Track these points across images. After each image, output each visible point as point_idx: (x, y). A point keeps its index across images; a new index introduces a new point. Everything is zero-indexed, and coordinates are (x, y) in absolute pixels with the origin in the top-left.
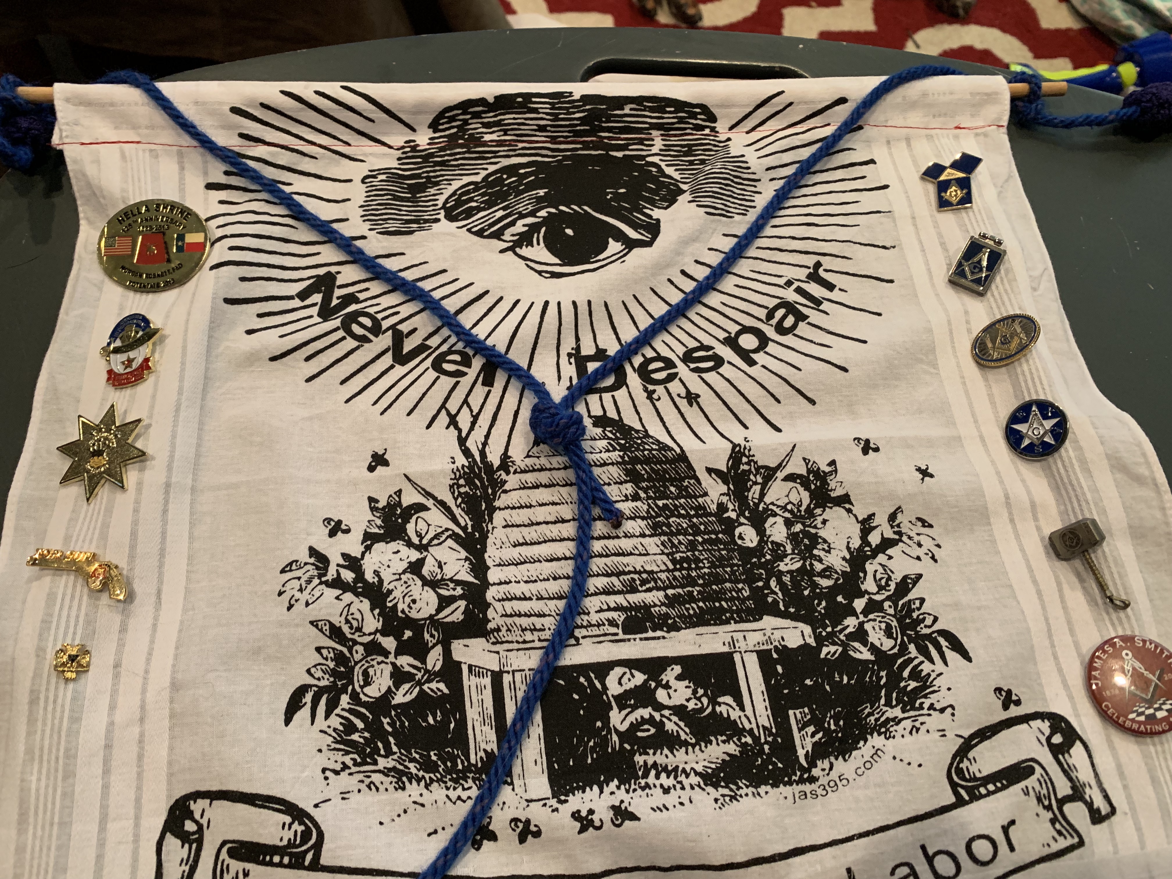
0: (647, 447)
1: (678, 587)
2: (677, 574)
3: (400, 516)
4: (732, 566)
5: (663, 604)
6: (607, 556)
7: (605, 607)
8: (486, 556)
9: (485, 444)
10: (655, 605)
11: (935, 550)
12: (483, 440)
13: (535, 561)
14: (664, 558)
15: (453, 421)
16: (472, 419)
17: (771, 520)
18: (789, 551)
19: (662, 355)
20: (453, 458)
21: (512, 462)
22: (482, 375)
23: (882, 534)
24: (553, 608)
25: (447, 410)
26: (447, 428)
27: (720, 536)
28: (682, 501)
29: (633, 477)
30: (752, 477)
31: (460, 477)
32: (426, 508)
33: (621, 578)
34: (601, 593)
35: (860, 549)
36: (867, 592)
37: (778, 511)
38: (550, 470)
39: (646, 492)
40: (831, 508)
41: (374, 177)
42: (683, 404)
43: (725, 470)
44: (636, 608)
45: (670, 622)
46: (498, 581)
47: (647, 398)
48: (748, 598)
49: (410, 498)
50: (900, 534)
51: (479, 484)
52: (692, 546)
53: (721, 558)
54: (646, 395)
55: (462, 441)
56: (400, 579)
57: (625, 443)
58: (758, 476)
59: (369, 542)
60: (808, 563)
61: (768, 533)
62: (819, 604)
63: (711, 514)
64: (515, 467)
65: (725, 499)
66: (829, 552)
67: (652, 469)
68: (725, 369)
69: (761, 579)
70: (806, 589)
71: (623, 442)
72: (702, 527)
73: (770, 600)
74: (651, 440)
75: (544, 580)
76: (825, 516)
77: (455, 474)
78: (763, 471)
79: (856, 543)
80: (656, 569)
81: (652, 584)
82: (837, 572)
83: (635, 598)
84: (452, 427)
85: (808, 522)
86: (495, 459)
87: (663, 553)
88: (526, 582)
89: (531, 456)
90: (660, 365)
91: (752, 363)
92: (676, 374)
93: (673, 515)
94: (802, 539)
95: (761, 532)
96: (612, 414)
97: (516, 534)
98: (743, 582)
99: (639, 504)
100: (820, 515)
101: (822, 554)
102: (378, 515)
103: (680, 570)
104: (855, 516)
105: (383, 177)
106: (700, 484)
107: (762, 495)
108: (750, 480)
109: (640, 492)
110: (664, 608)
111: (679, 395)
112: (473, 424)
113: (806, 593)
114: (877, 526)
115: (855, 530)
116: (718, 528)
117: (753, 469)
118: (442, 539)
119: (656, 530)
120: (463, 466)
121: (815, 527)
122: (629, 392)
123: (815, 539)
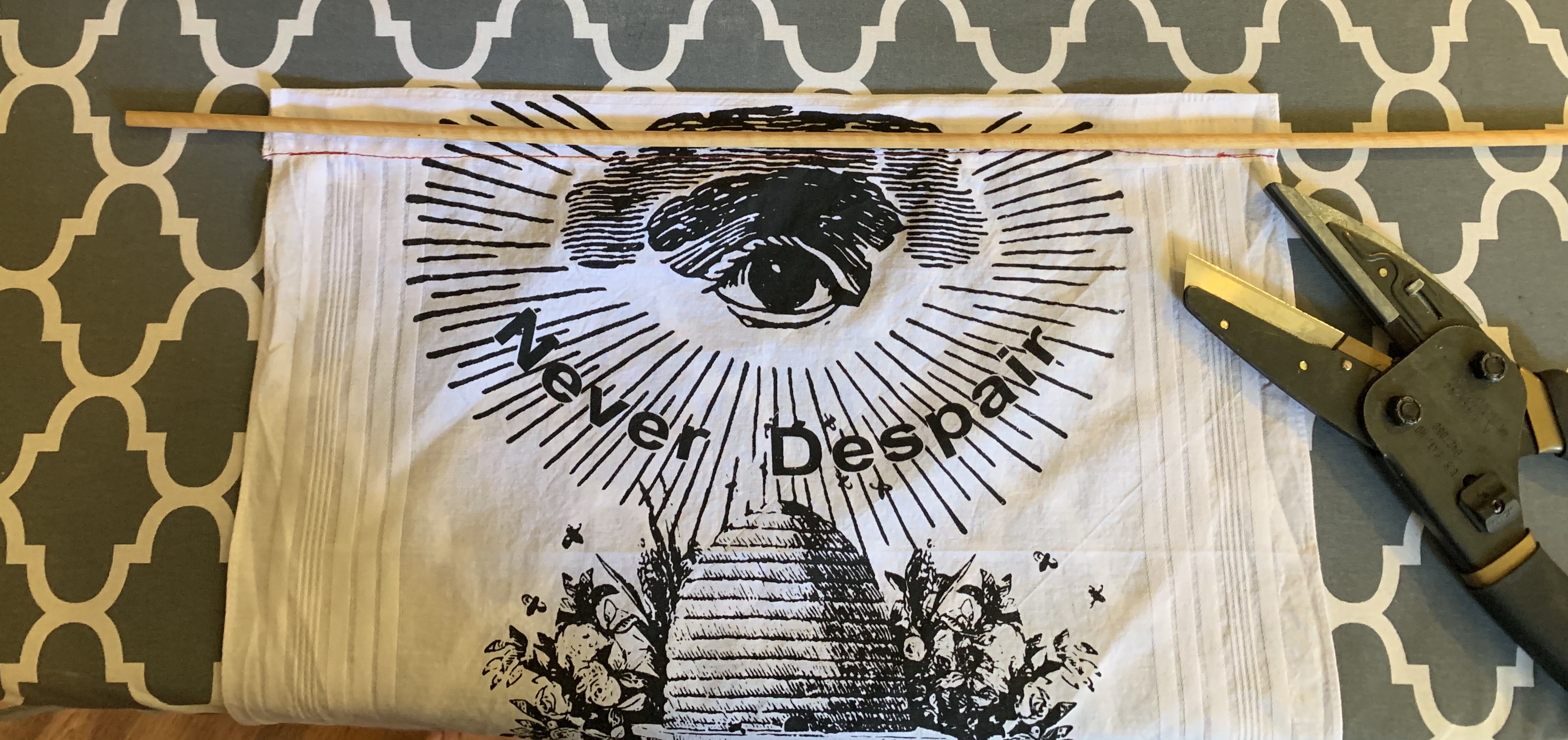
0: (832, 545)
1: (841, 695)
2: (843, 682)
3: (591, 596)
4: (895, 680)
5: (826, 710)
6: (779, 658)
7: (772, 708)
8: (667, 647)
9: (675, 525)
10: (818, 711)
11: (1095, 678)
12: (673, 520)
13: (711, 658)
14: (833, 664)
15: (646, 498)
16: (664, 495)
17: (941, 633)
18: (953, 668)
19: (860, 435)
20: (643, 540)
21: (699, 550)
22: (677, 447)
23: (1046, 656)
24: (724, 706)
25: (641, 484)
26: (640, 504)
27: (890, 646)
28: (858, 605)
29: (815, 576)
30: (929, 585)
31: (648, 562)
32: (614, 591)
33: (790, 682)
34: (769, 695)
35: (1022, 671)
36: (1019, 715)
37: (949, 623)
38: (734, 562)
39: (824, 593)
40: (1000, 625)
41: (579, 192)
42: (874, 494)
43: (904, 577)
44: (801, 711)
45: (829, 726)
46: (675, 677)
47: (839, 485)
48: (906, 712)
49: (601, 578)
50: (1063, 657)
51: (665, 571)
52: (861, 654)
53: (886, 671)
54: (838, 481)
55: (653, 520)
56: (588, 667)
57: (811, 538)
58: (935, 585)
59: (562, 624)
60: (969, 681)
61: (936, 647)
62: (971, 723)
63: (884, 622)
64: (701, 556)
65: (899, 606)
66: (991, 671)
67: (833, 569)
68: (922, 458)
69: (921, 695)
70: (962, 706)
71: (808, 535)
72: (874, 635)
73: (926, 714)
74: (837, 537)
75: (718, 678)
76: (993, 633)
77: (644, 559)
78: (940, 579)
79: (1019, 664)
80: (824, 676)
81: (818, 690)
82: (995, 693)
83: (799, 702)
84: (644, 503)
85: (976, 637)
86: (682, 545)
87: (832, 660)
88: (701, 679)
89: (718, 545)
90: (856, 447)
91: (949, 451)
92: (871, 460)
93: (847, 620)
94: (968, 655)
95: (929, 645)
96: (802, 500)
97: (696, 626)
98: (904, 696)
99: (816, 604)
100: (989, 631)
101: (984, 672)
102: (571, 593)
103: (846, 679)
104: (1022, 635)
105: (587, 193)
106: (878, 588)
107: (937, 605)
108: (926, 588)
109: (819, 592)
110: (826, 714)
111: (871, 485)
112: (666, 500)
113: (962, 711)
114: (1042, 648)
115: (1021, 649)
116: (889, 636)
117: (931, 578)
118: (628, 626)
119: (830, 634)
120: (652, 550)
121: (982, 644)
122: (822, 477)
123: (980, 656)
